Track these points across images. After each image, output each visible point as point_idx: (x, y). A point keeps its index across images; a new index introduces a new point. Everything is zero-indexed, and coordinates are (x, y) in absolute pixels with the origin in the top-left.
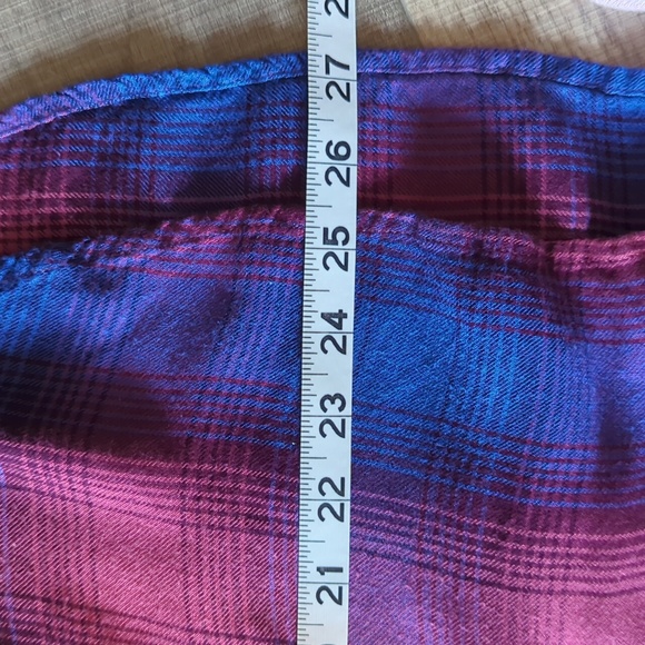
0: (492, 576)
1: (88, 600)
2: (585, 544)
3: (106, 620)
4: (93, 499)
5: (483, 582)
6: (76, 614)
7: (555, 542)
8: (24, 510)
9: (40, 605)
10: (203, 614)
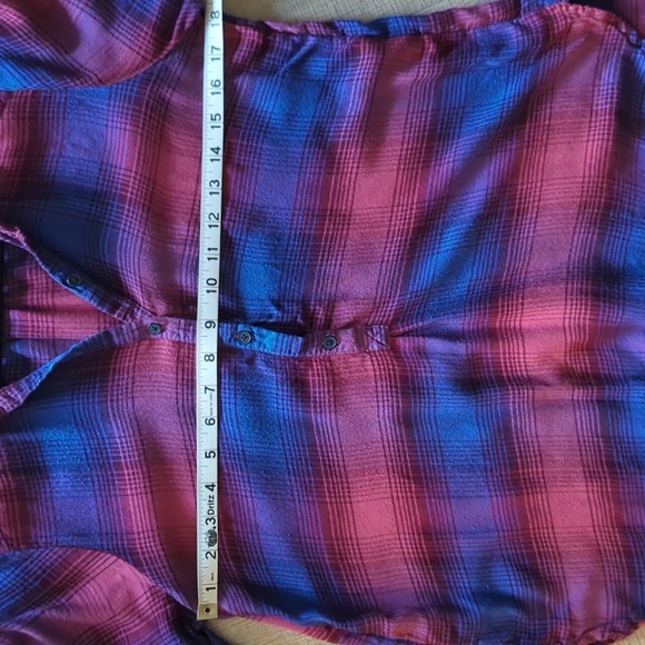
0: (569, 292)
1: (550, 141)
2: (584, 324)
3: (543, 148)
4: (591, 143)
5: (566, 289)
6: (545, 137)
7: (585, 314)
8: (583, 116)
9: (547, 122)
10: (548, 185)
